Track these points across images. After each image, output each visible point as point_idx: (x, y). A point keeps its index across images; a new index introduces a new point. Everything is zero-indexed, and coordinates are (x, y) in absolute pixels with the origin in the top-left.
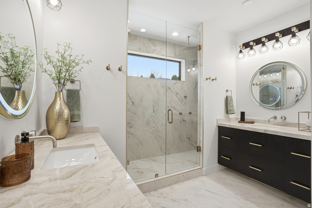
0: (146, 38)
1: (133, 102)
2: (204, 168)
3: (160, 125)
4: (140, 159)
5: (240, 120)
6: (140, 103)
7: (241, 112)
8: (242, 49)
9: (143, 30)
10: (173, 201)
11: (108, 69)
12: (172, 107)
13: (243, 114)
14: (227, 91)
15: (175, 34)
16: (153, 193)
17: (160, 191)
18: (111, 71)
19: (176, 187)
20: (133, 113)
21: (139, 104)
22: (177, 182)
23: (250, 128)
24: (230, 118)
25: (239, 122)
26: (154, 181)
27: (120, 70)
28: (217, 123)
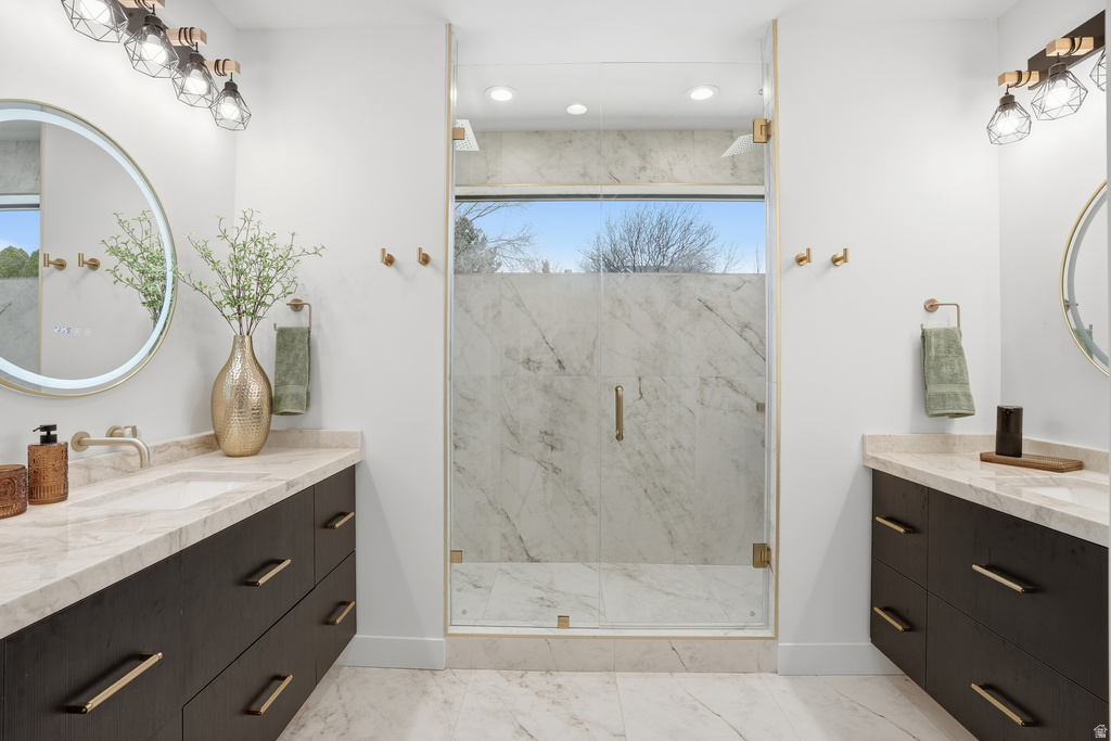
0: (606, 132)
1: (560, 362)
2: (784, 644)
3: (669, 447)
4: (586, 560)
5: (991, 448)
6: (588, 364)
7: (999, 408)
8: (1012, 91)
9: (577, 109)
10: (576, 721)
11: (390, 261)
12: (723, 382)
13: (1009, 421)
14: (931, 307)
15: (702, 94)
16: (534, 678)
17: (563, 678)
18: (398, 269)
19: (627, 681)
20: (561, 398)
21: (583, 367)
22: (640, 666)
23: (976, 490)
24: (951, 436)
25: (985, 459)
26: (546, 637)
27: (425, 260)
28: (864, 457)
